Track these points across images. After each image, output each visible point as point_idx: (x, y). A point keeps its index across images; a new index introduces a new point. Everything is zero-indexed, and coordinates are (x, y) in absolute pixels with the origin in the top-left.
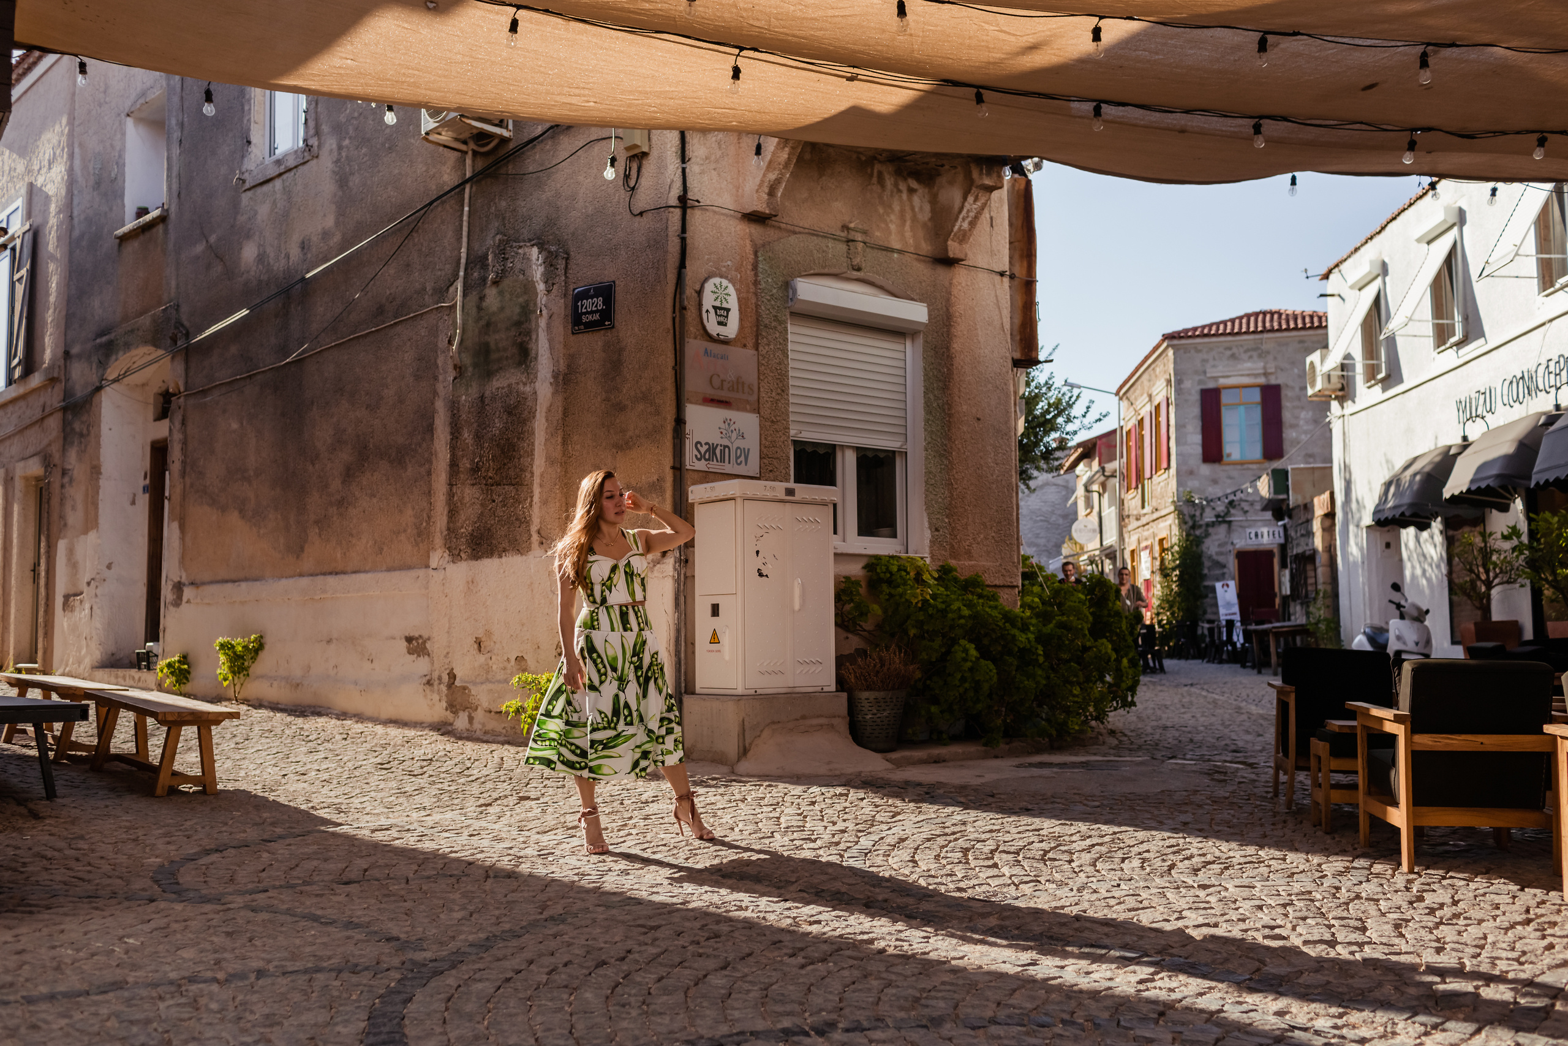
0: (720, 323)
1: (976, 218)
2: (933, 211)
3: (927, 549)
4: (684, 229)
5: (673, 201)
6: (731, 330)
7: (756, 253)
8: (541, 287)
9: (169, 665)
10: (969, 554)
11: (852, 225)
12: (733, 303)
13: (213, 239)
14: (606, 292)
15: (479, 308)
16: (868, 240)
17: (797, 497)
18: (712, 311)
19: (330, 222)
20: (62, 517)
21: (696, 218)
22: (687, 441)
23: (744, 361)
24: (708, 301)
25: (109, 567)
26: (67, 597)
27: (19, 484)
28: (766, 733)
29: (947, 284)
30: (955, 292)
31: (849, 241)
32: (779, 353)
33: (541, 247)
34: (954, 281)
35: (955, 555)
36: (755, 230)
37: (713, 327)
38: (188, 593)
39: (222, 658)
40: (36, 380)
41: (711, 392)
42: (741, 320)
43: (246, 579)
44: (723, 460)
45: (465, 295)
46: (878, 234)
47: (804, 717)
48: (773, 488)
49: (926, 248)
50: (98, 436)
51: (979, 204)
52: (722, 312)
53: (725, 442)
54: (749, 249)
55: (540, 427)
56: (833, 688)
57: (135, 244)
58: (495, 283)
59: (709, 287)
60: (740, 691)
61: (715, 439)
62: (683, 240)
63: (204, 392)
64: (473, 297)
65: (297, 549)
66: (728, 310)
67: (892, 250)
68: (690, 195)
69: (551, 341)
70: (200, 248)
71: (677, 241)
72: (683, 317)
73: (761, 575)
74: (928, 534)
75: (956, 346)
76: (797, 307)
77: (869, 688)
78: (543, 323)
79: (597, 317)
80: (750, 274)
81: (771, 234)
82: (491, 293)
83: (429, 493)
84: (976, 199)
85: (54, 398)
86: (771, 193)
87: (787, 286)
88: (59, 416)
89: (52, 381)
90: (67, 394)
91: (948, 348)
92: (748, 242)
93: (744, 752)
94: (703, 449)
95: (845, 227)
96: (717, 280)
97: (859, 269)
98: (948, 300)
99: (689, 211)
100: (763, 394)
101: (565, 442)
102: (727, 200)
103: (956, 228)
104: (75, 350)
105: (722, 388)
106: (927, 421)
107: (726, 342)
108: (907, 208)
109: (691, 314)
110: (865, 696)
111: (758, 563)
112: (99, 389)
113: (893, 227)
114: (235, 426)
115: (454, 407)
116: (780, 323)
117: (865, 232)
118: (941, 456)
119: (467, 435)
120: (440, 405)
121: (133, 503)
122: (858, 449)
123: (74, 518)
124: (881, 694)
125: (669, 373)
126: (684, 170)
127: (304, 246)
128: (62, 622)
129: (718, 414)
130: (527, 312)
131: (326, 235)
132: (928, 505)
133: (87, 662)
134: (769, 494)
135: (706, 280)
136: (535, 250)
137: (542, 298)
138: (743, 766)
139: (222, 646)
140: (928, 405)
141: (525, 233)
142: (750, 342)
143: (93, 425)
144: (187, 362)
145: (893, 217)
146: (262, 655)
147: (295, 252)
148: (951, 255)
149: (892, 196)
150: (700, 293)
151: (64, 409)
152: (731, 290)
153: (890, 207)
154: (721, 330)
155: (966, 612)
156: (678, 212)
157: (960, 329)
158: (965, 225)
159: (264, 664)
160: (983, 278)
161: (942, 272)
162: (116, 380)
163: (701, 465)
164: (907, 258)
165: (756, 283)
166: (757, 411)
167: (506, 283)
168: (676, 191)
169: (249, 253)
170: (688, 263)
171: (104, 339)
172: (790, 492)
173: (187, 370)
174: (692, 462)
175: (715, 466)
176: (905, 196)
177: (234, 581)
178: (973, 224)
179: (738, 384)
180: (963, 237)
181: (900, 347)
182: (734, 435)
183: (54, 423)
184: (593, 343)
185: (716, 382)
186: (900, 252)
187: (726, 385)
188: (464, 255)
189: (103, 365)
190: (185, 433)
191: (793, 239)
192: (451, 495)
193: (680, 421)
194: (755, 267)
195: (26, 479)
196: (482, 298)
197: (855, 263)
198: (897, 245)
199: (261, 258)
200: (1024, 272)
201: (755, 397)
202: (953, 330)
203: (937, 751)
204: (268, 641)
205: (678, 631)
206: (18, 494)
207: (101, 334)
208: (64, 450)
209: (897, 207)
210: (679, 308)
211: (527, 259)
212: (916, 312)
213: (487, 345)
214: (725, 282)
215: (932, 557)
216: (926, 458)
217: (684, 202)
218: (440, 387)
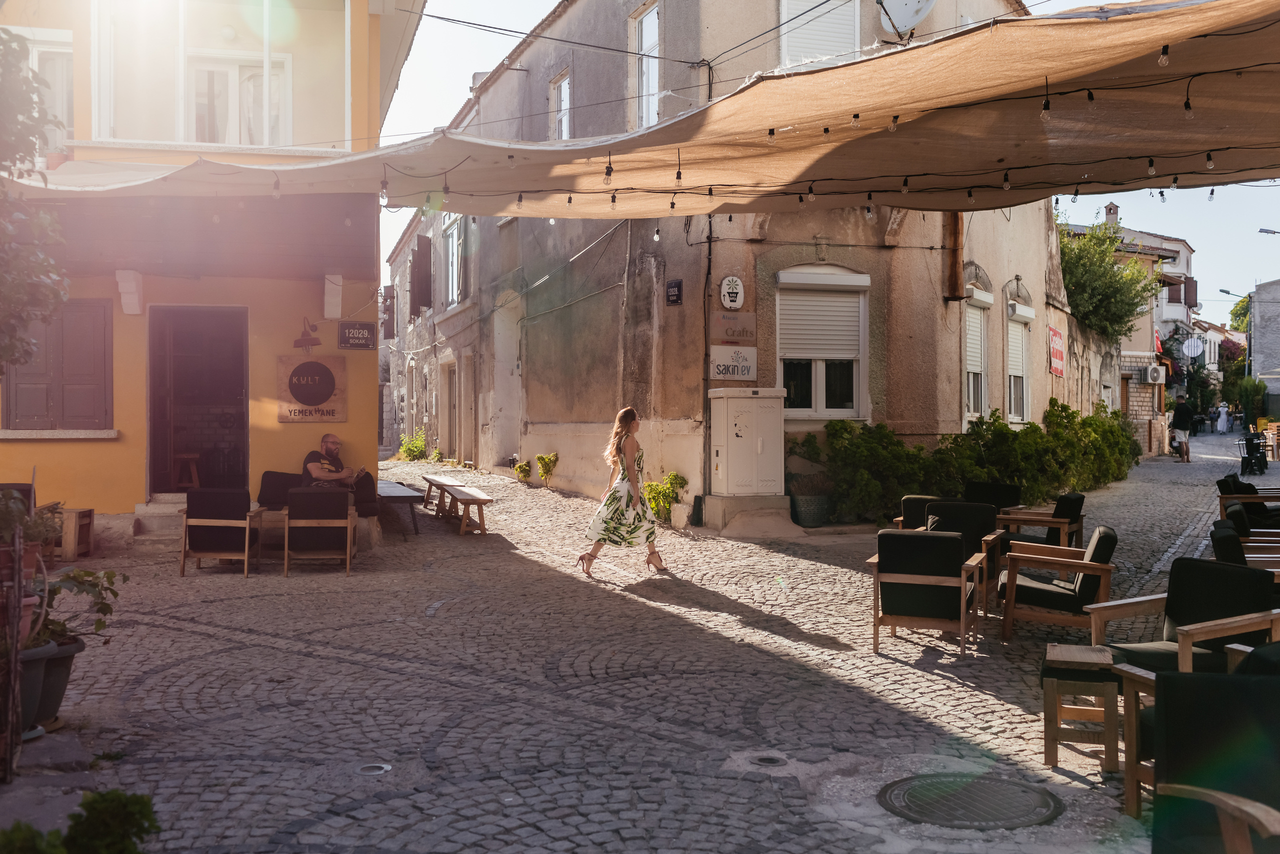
0: (731, 301)
1: (902, 221)
2: (878, 218)
3: (870, 415)
4: (710, 254)
5: (704, 239)
6: (740, 302)
7: (755, 260)
8: (655, 279)
9: (520, 467)
10: (902, 417)
11: (818, 236)
12: (740, 290)
13: (536, 233)
14: (679, 285)
15: (634, 288)
16: (831, 242)
17: (760, 395)
18: (727, 295)
19: (580, 231)
20: (480, 381)
21: (717, 247)
22: (711, 366)
23: (747, 320)
24: (725, 289)
25: (500, 410)
26: (483, 426)
27: (463, 360)
28: (738, 516)
29: (888, 260)
30: (894, 263)
31: (816, 245)
32: (770, 313)
33: (655, 257)
34: (894, 257)
35: (890, 416)
36: (756, 247)
37: (727, 303)
38: (530, 427)
39: (540, 465)
40: (468, 303)
41: (726, 338)
42: (745, 297)
43: (551, 423)
44: (733, 373)
45: (628, 280)
46: (839, 237)
47: (762, 509)
48: (745, 392)
49: (873, 240)
50: (493, 338)
51: (901, 214)
52: (733, 295)
53: (735, 364)
54: (751, 257)
55: (654, 353)
56: (783, 493)
57: (505, 232)
58: (639, 275)
59: (725, 282)
60: (725, 494)
61: (729, 362)
62: (710, 260)
63: (534, 318)
64: (631, 281)
65: (570, 408)
66: (737, 293)
67: (848, 246)
68: (714, 235)
69: (658, 308)
70: (531, 237)
71: (706, 260)
72: (709, 301)
73: (737, 436)
74: (871, 406)
75: (895, 295)
76: (780, 286)
77: (802, 494)
78: (655, 298)
79: (675, 298)
80: (752, 272)
81: (765, 248)
82: (638, 279)
83: (616, 384)
84: (899, 212)
85: (475, 314)
86: (761, 227)
87: (775, 277)
88: (478, 324)
89: (474, 304)
90: (481, 312)
91: (888, 298)
92: (751, 254)
93: (725, 525)
94: (721, 369)
95: (815, 237)
96: (730, 278)
97: (824, 260)
98: (889, 269)
99: (713, 244)
100: (759, 336)
101: (664, 363)
102: (737, 234)
103: (889, 229)
104: (483, 288)
105: (733, 335)
106: (871, 342)
107: (736, 310)
108: (860, 219)
109: (714, 299)
110: (801, 499)
111: (736, 430)
112: (493, 311)
113: (849, 232)
114: (546, 338)
115: (625, 338)
116: (771, 296)
117: (828, 239)
118: (881, 361)
119: (629, 355)
120: (620, 337)
121: (512, 374)
122: (826, 361)
123: (485, 382)
124: (808, 498)
125: (702, 330)
126: (710, 222)
127: (571, 243)
128: (482, 439)
129: (731, 350)
130: (650, 291)
131: (579, 238)
132: (871, 390)
133: (492, 462)
134: (743, 395)
135: (724, 279)
136: (653, 259)
137: (655, 286)
138: (725, 532)
139: (539, 459)
140: (872, 333)
141: (651, 251)
142: (752, 309)
143: (491, 331)
144: (527, 300)
145: (850, 226)
146: (558, 463)
147: (568, 245)
148: (887, 244)
149: (849, 213)
150: (720, 286)
151: (480, 321)
152: (739, 282)
153: (848, 220)
154: (733, 305)
155: (866, 453)
156: (707, 245)
157: (898, 287)
158: (895, 226)
159: (558, 469)
160: (917, 253)
161: (885, 254)
162: (501, 306)
163: (721, 377)
164: (858, 249)
165: (755, 276)
166: (755, 345)
167: (643, 275)
168: (706, 233)
169: (550, 243)
170: (712, 272)
171: (494, 284)
172: (755, 393)
173: (527, 305)
174: (713, 374)
175: (728, 377)
176: (858, 212)
177: (547, 423)
178: (900, 224)
179: (744, 332)
180: (895, 233)
181: (856, 300)
182: (741, 360)
183: (475, 327)
184: (674, 310)
185: (730, 332)
186: (852, 246)
187: (736, 333)
188: (628, 258)
189: (494, 298)
190: (527, 340)
191: (780, 249)
192: (624, 386)
193: (707, 355)
194: (755, 267)
195: (467, 357)
196: (634, 282)
197: (821, 257)
198: (852, 242)
199: (555, 246)
200: (952, 243)
201: (754, 338)
202: (893, 286)
203: (840, 528)
204: (560, 456)
205: (705, 463)
206: (463, 366)
207: (494, 280)
208: (480, 344)
209: (852, 220)
210: (707, 296)
211: (650, 264)
212: (864, 280)
213: (636, 307)
214: (735, 279)
215: (873, 419)
216: (870, 363)
217: (710, 239)
218: (620, 327)
